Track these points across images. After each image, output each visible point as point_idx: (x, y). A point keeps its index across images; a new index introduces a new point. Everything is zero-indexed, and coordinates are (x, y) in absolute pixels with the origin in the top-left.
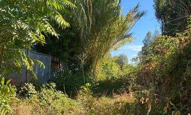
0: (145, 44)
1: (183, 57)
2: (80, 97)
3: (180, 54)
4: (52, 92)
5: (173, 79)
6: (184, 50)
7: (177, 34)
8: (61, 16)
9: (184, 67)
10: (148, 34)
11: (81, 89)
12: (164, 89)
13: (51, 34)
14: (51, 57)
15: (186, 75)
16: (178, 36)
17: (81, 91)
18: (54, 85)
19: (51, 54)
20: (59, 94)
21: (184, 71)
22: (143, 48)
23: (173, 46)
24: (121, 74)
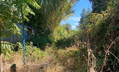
0: (82, 16)
1: (105, 25)
2: (46, 50)
3: (103, 23)
4: (31, 47)
5: (100, 37)
6: (105, 21)
7: (102, 12)
8: (36, 3)
9: (105, 30)
10: (83, 10)
11: (47, 45)
12: (95, 42)
13: (30, 13)
14: (27, 26)
15: (106, 34)
16: (102, 13)
17: (47, 46)
18: (32, 43)
19: (27, 25)
20: (35, 48)
21: (106, 32)
22: (81, 19)
23: (100, 19)
24: (69, 35)
